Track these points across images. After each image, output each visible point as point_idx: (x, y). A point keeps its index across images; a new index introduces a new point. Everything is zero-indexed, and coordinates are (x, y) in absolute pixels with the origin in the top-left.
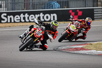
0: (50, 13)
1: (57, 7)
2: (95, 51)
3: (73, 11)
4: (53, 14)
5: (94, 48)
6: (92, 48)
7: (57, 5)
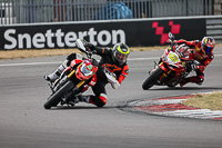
0: (110, 27)
1: (125, 14)
2: (209, 111)
3: (161, 23)
4: (117, 30)
5: (207, 105)
6: (201, 104)
7: (125, 10)
